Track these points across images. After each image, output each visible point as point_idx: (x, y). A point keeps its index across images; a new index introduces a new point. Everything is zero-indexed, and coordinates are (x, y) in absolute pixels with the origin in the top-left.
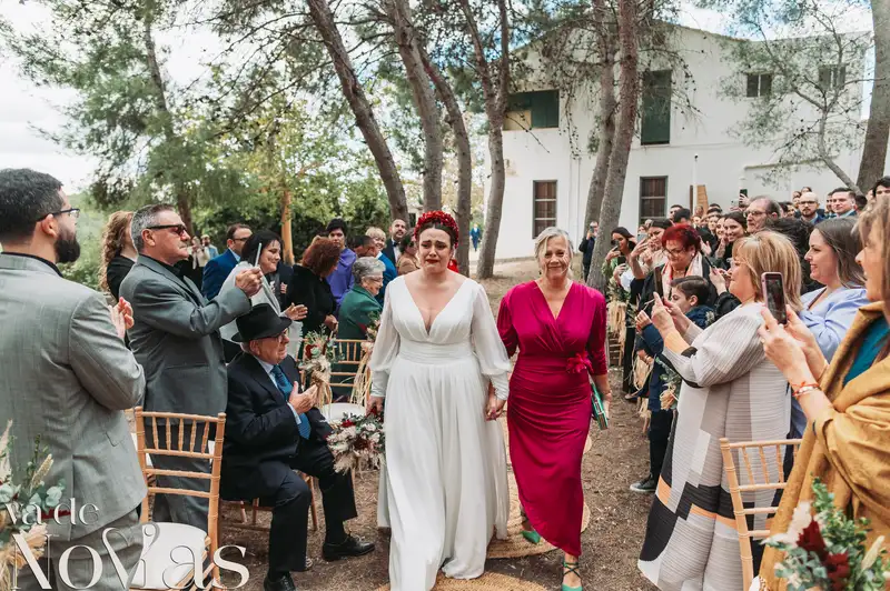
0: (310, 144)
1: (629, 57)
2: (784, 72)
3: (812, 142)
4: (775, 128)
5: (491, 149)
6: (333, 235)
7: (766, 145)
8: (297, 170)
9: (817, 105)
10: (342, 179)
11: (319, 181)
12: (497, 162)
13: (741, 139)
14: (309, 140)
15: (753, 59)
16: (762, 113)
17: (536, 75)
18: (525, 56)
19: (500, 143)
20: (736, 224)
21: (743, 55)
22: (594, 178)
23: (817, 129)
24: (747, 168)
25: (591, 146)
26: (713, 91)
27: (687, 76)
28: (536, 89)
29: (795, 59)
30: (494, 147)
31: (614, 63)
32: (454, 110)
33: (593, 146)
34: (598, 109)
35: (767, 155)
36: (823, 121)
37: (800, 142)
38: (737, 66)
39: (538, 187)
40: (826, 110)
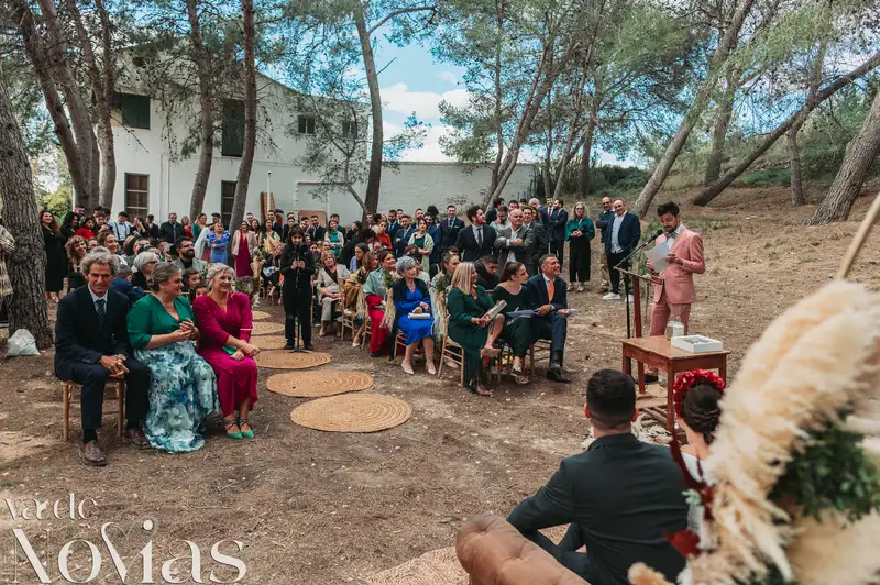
3: (341, 174)
7: (315, 172)
9: (344, 151)
12: (108, 158)
19: (111, 141)
22: (197, 180)
23: (344, 166)
24: (300, 184)
25: (184, 151)
30: (107, 144)
33: (187, 150)
35: (316, 177)
36: (347, 161)
37: (334, 173)
38: (296, 115)
39: (129, 178)
40: (349, 155)
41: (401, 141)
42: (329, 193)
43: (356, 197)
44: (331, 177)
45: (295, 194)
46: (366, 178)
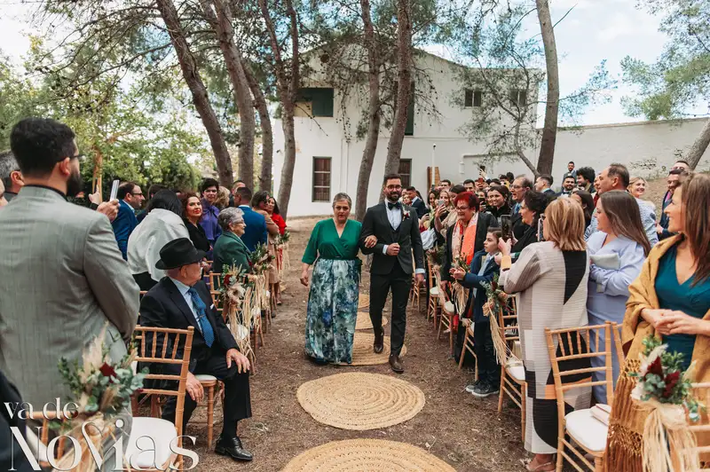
0: (123, 115)
1: (405, 71)
2: (493, 92)
3: (510, 141)
4: (487, 130)
5: (284, 130)
6: (209, 191)
7: (481, 141)
8: (109, 135)
9: (514, 116)
10: (150, 145)
11: (133, 147)
12: (289, 141)
13: (467, 136)
14: (121, 111)
15: (473, 81)
16: (481, 118)
17: (317, 75)
18: (308, 60)
19: (292, 126)
20: (499, 194)
21: (467, 77)
22: (364, 157)
23: (514, 132)
24: (465, 157)
25: (358, 133)
26: (447, 100)
27: (432, 87)
28: (319, 86)
29: (500, 83)
30: (287, 128)
31: (380, 73)
32: (260, 98)
33: (361, 133)
34: (365, 105)
35: (482, 148)
36: (517, 127)
37: (502, 141)
38: (462, 84)
39: (317, 161)
40: (519, 120)
41: (582, 97)
42: (495, 163)
43: (529, 164)
44: (498, 146)
45: (460, 167)
46: (538, 143)
